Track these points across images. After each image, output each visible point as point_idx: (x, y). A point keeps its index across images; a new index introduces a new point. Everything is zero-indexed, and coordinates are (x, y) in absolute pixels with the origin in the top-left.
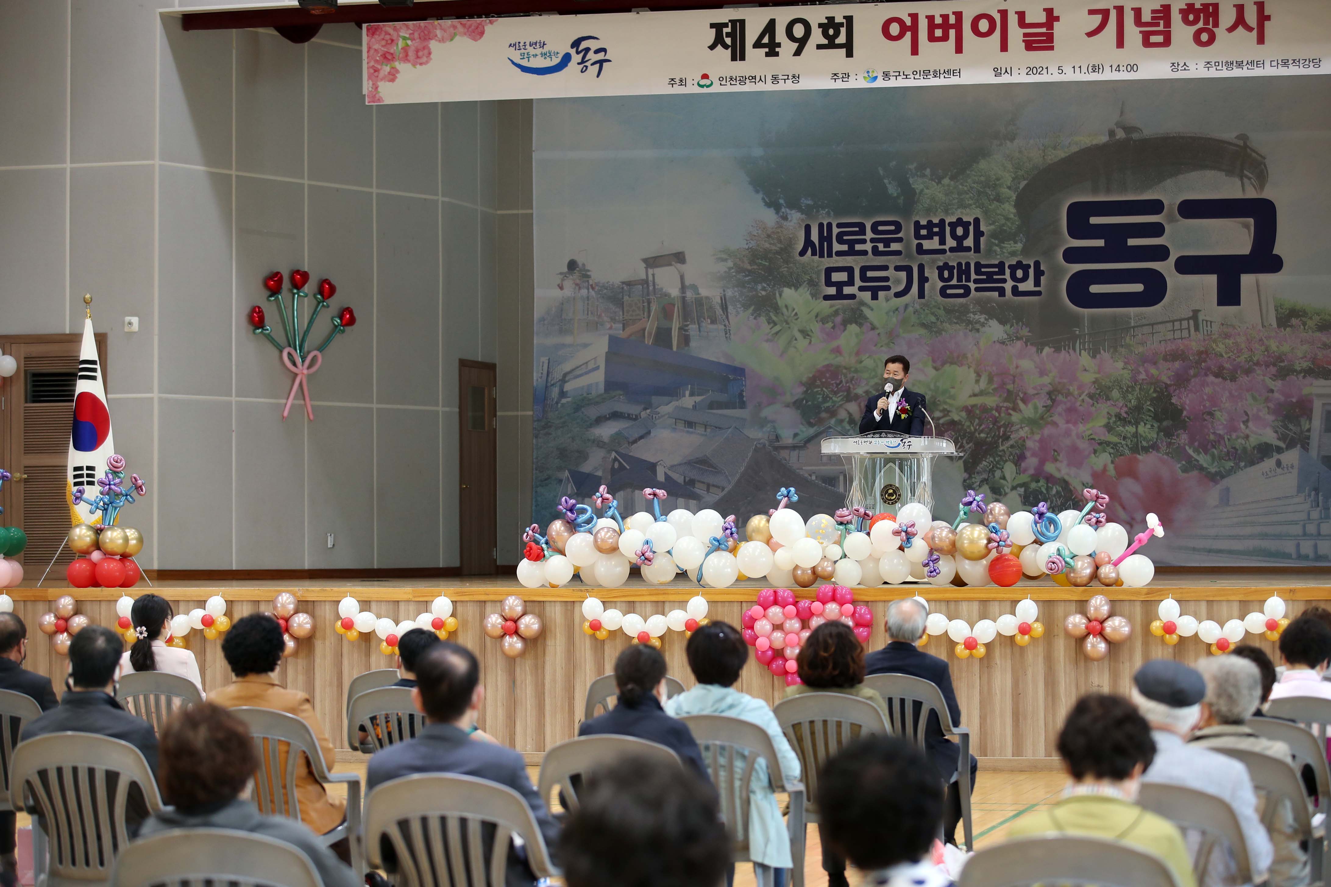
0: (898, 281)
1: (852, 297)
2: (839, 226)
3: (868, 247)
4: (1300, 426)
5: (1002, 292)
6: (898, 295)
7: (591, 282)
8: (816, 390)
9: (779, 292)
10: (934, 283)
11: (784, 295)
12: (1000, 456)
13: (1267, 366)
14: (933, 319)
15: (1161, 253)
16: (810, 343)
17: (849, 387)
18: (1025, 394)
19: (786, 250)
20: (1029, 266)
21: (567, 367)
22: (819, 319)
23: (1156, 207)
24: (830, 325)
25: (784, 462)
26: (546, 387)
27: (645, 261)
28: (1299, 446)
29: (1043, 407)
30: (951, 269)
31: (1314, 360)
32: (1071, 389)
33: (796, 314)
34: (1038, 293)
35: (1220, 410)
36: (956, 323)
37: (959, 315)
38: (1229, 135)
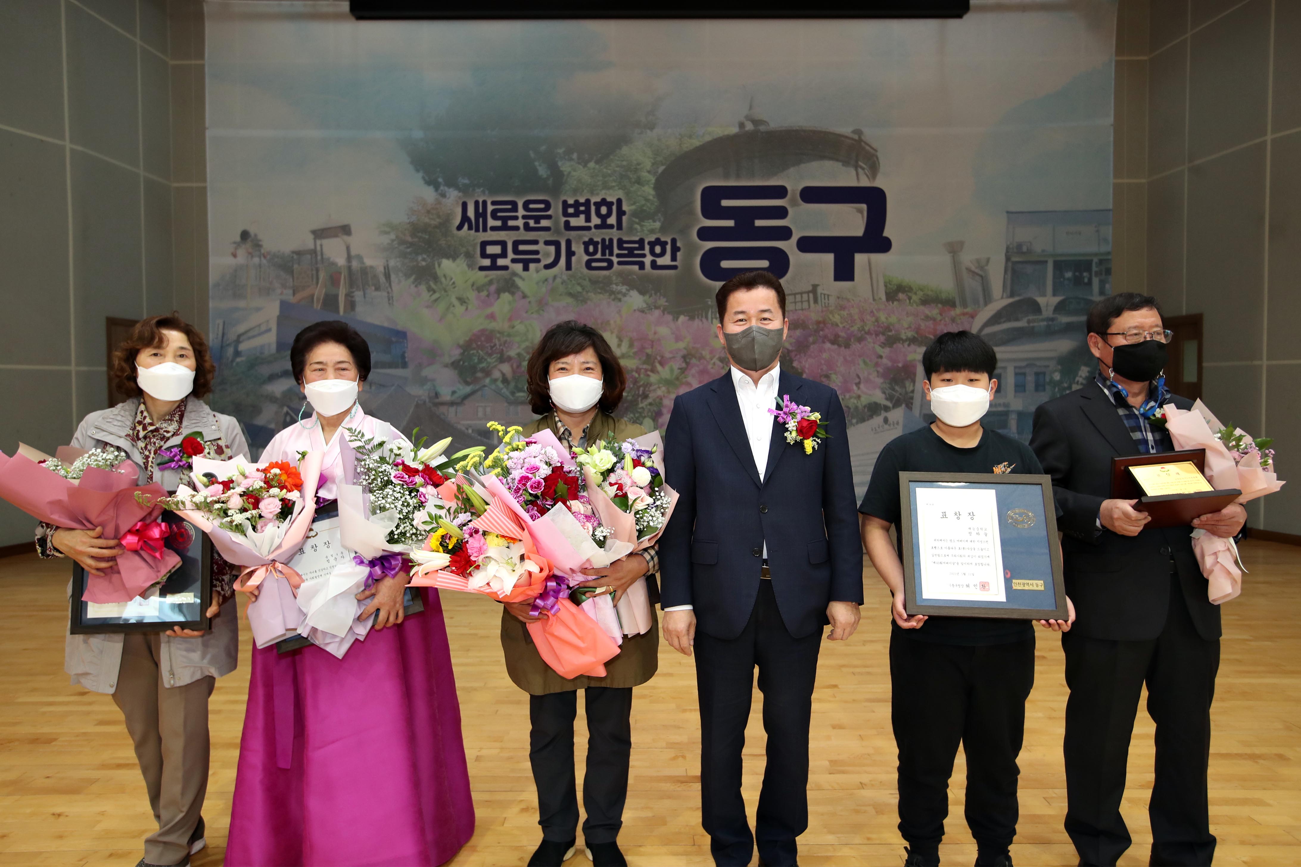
0: (547, 255)
1: (506, 268)
2: (493, 203)
3: (520, 223)
4: (905, 387)
5: (642, 266)
6: (547, 267)
7: (263, 251)
8: (472, 352)
9: (438, 263)
10: (580, 257)
11: (443, 265)
12: (640, 413)
13: (877, 335)
14: (579, 289)
15: (785, 234)
16: (467, 309)
17: (502, 350)
18: (662, 357)
19: (445, 224)
20: (666, 243)
21: (241, 328)
22: (475, 287)
23: (780, 192)
24: (485, 293)
25: (442, 417)
26: (222, 347)
27: (314, 232)
28: (904, 406)
29: (679, 369)
30: (595, 244)
31: (918, 330)
32: (704, 353)
33: (454, 283)
34: (674, 267)
35: (835, 373)
36: (600, 293)
37: (603, 287)
38: (846, 130)
